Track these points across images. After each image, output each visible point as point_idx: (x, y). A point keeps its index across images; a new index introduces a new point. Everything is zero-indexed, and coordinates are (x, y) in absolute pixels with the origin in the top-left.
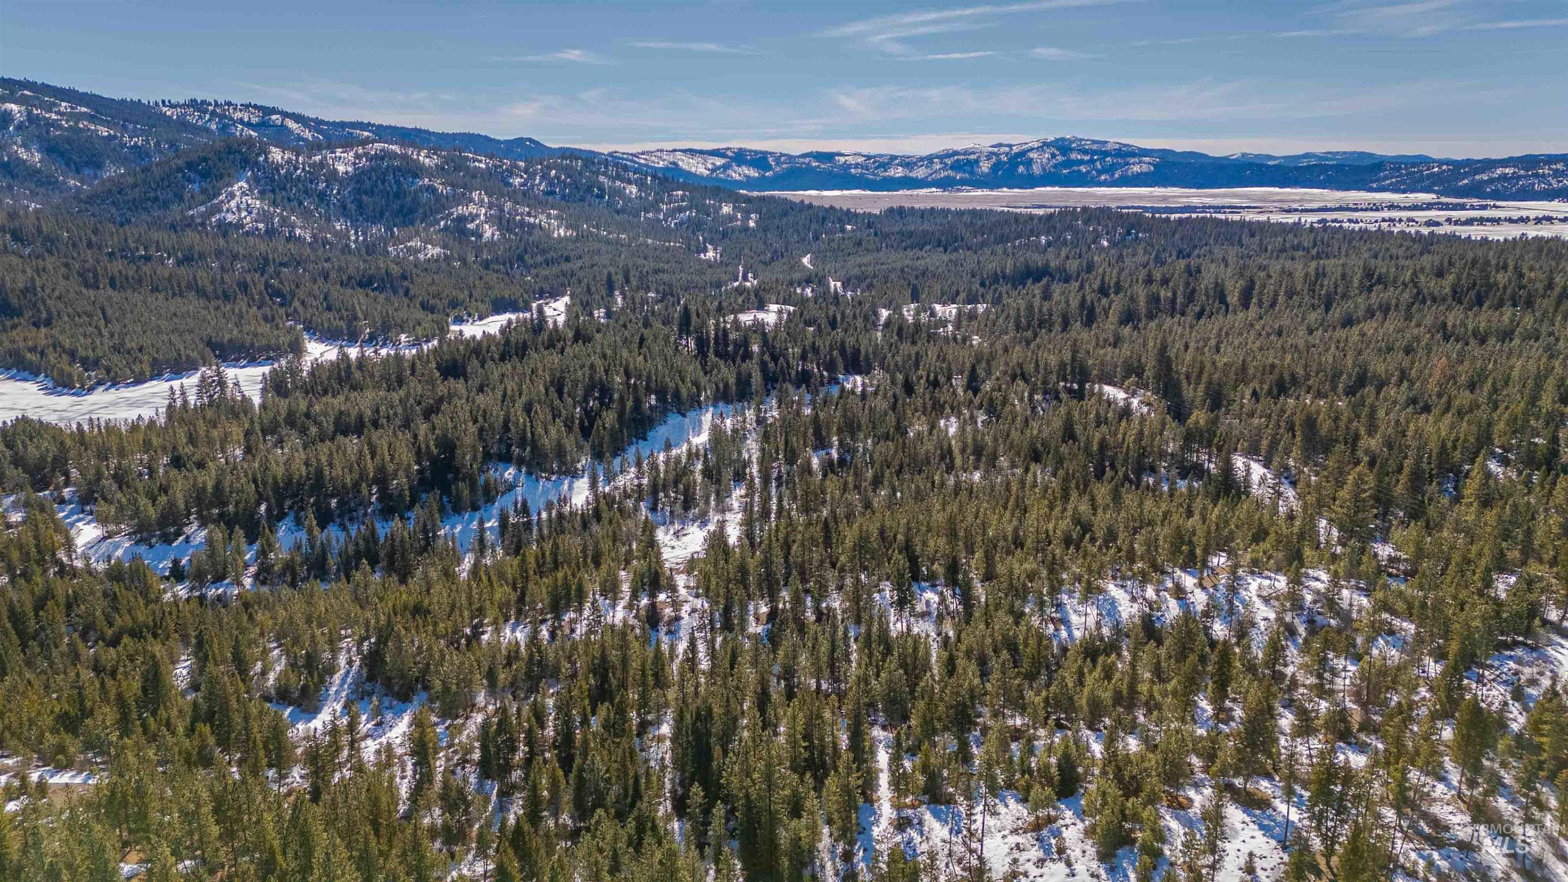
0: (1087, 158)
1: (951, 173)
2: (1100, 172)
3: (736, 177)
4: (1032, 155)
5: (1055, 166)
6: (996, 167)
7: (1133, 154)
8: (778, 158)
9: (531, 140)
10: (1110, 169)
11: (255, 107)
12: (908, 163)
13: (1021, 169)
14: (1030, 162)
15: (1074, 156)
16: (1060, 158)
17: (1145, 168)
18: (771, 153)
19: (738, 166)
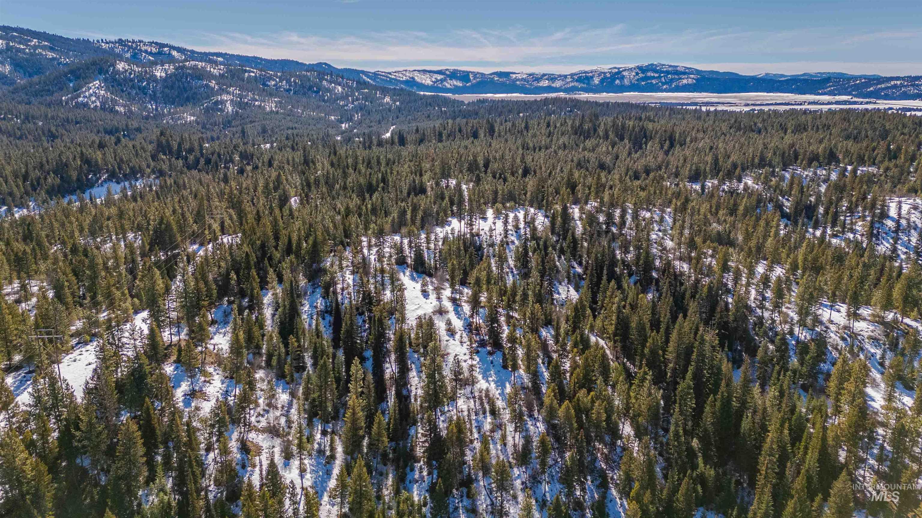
0: (656, 75)
1: (576, 84)
2: (664, 84)
3: (448, 86)
4: (624, 73)
5: (638, 80)
6: (602, 81)
7: (684, 73)
8: (475, 74)
9: (326, 64)
10: (670, 82)
11: (156, 43)
12: (552, 78)
13: (617, 82)
14: (623, 77)
15: (650, 74)
16: (641, 75)
17: (690, 81)
18: (472, 73)
19: (451, 79)
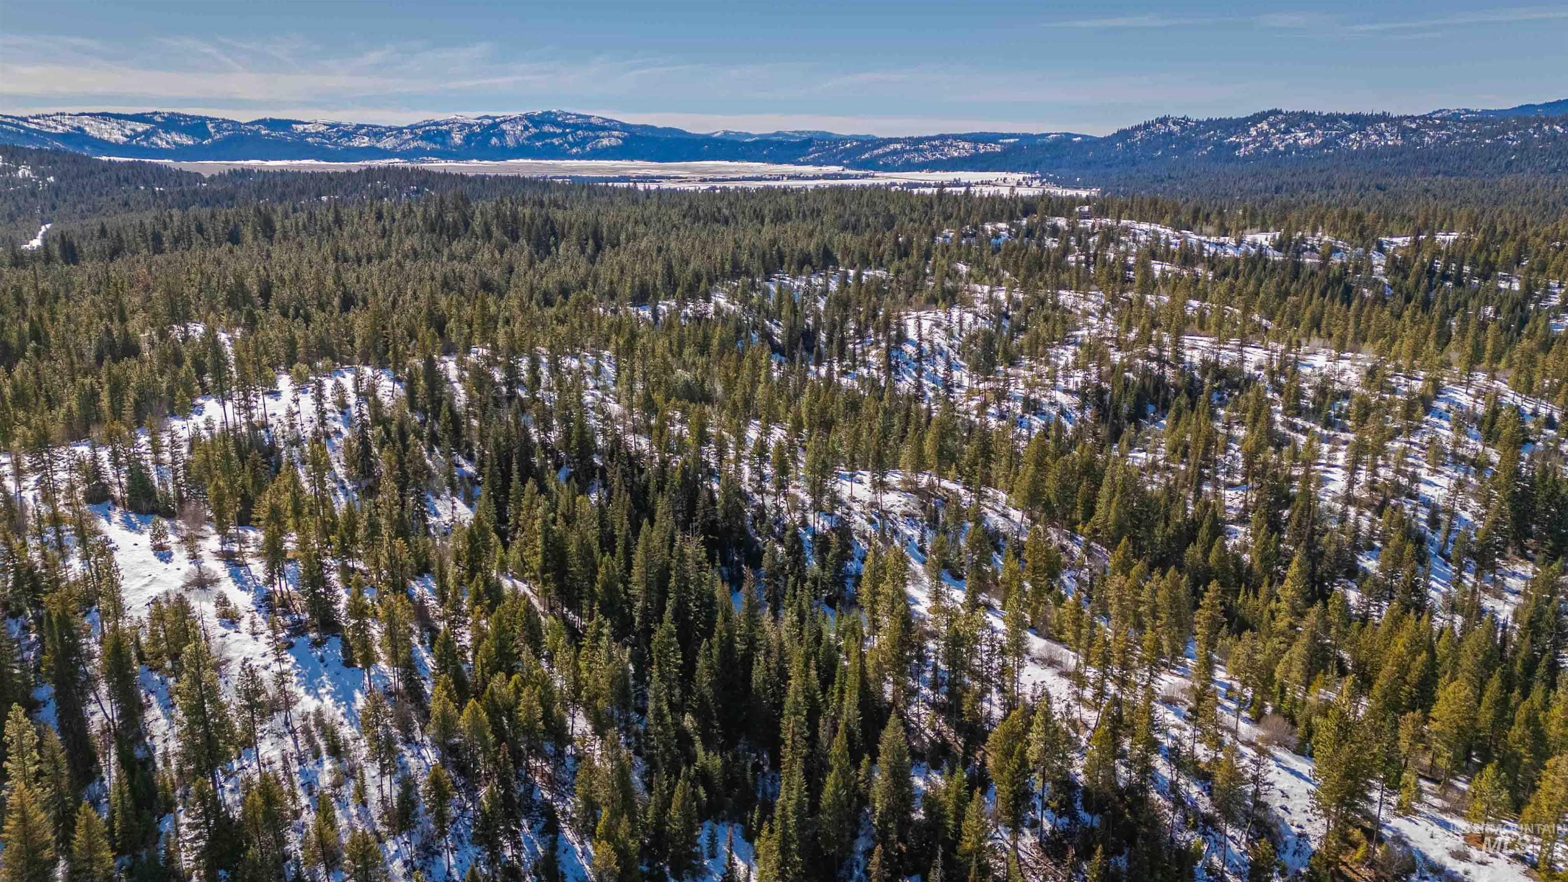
0: (559, 131)
1: (420, 143)
2: (572, 146)
3: (164, 145)
4: (504, 127)
5: (528, 139)
6: (467, 139)
7: (603, 129)
8: (219, 124)
10: (582, 142)
12: (376, 132)
13: (494, 141)
14: (504, 132)
15: (547, 128)
16: (533, 130)
17: (614, 142)
18: (211, 119)
19: (166, 132)
